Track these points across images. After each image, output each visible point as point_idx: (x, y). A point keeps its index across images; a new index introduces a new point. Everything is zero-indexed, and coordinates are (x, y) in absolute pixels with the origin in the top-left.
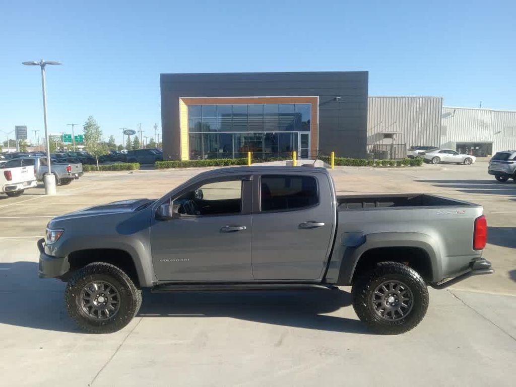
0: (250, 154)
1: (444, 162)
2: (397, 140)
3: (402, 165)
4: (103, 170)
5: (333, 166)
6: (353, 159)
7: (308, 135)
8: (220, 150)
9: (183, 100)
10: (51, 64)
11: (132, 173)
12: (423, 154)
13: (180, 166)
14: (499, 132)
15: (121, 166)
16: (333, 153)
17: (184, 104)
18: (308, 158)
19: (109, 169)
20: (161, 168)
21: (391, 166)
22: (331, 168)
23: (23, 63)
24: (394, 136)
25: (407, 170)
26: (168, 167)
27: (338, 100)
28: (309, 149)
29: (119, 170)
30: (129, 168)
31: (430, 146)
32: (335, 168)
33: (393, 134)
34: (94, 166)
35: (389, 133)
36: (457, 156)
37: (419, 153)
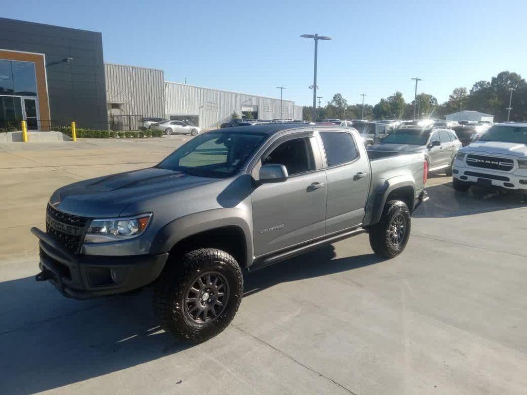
1: (176, 133)
2: (126, 111)
3: (145, 136)
5: (75, 139)
6: (94, 130)
7: (34, 101)
12: (157, 125)
14: (202, 107)
16: (74, 123)
18: (37, 129)
21: (135, 137)
22: (72, 140)
24: (122, 107)
25: (150, 140)
27: (69, 61)
28: (38, 118)
31: (159, 117)
32: (77, 140)
33: (121, 104)
35: (117, 102)
36: (185, 128)
37: (152, 125)
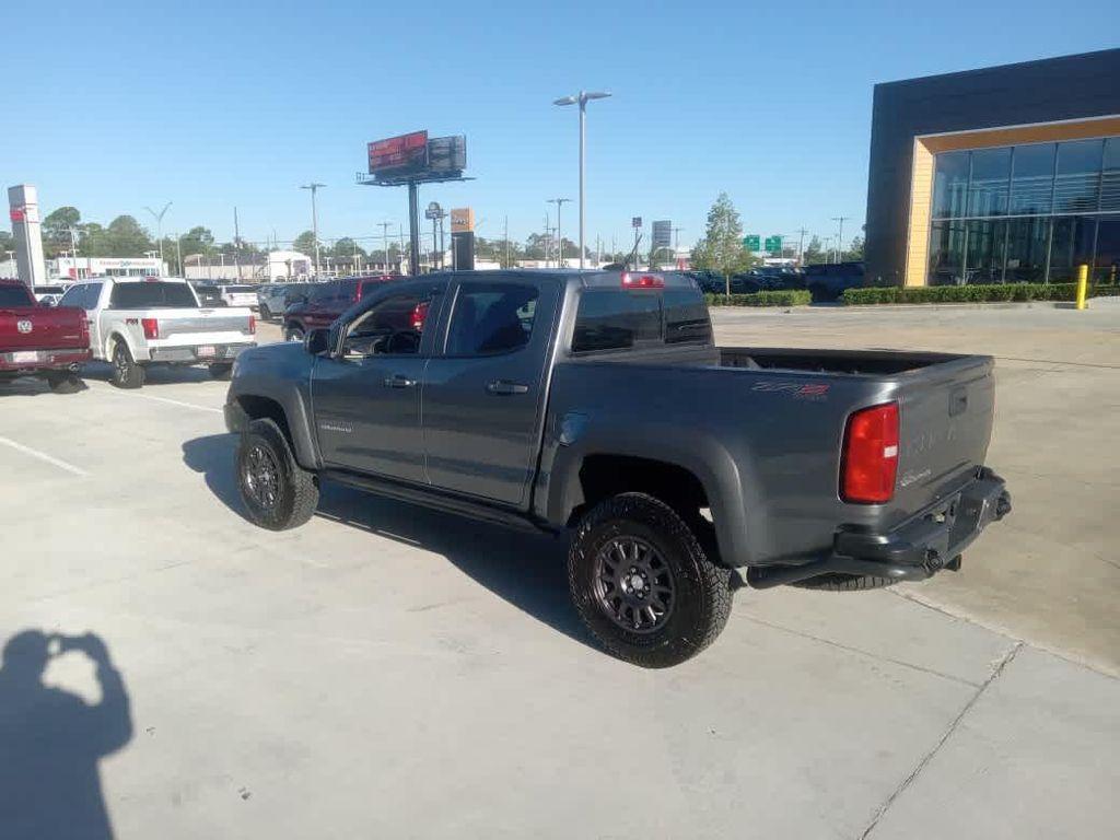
0: (1084, 270)
4: (735, 304)
8: (1011, 262)
9: (922, 141)
10: (595, 97)
11: (788, 312)
13: (898, 300)
15: (769, 296)
17: (925, 150)
19: (747, 303)
20: (856, 302)
23: (556, 103)
26: (870, 301)
29: (765, 306)
30: (784, 302)
34: (722, 296)
